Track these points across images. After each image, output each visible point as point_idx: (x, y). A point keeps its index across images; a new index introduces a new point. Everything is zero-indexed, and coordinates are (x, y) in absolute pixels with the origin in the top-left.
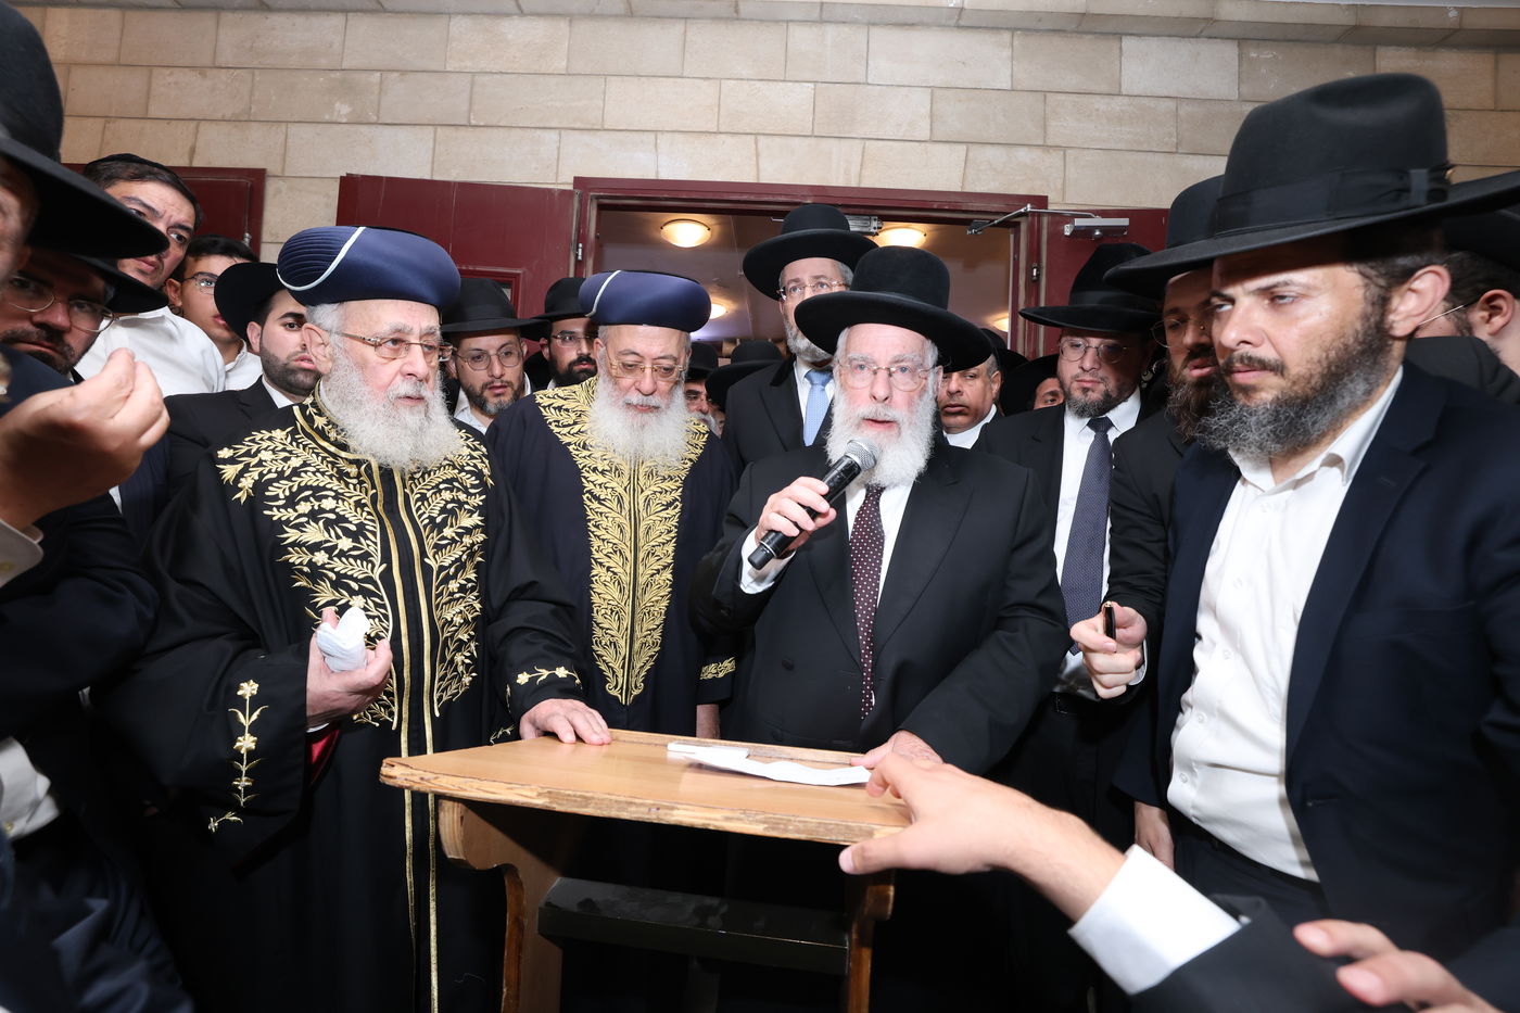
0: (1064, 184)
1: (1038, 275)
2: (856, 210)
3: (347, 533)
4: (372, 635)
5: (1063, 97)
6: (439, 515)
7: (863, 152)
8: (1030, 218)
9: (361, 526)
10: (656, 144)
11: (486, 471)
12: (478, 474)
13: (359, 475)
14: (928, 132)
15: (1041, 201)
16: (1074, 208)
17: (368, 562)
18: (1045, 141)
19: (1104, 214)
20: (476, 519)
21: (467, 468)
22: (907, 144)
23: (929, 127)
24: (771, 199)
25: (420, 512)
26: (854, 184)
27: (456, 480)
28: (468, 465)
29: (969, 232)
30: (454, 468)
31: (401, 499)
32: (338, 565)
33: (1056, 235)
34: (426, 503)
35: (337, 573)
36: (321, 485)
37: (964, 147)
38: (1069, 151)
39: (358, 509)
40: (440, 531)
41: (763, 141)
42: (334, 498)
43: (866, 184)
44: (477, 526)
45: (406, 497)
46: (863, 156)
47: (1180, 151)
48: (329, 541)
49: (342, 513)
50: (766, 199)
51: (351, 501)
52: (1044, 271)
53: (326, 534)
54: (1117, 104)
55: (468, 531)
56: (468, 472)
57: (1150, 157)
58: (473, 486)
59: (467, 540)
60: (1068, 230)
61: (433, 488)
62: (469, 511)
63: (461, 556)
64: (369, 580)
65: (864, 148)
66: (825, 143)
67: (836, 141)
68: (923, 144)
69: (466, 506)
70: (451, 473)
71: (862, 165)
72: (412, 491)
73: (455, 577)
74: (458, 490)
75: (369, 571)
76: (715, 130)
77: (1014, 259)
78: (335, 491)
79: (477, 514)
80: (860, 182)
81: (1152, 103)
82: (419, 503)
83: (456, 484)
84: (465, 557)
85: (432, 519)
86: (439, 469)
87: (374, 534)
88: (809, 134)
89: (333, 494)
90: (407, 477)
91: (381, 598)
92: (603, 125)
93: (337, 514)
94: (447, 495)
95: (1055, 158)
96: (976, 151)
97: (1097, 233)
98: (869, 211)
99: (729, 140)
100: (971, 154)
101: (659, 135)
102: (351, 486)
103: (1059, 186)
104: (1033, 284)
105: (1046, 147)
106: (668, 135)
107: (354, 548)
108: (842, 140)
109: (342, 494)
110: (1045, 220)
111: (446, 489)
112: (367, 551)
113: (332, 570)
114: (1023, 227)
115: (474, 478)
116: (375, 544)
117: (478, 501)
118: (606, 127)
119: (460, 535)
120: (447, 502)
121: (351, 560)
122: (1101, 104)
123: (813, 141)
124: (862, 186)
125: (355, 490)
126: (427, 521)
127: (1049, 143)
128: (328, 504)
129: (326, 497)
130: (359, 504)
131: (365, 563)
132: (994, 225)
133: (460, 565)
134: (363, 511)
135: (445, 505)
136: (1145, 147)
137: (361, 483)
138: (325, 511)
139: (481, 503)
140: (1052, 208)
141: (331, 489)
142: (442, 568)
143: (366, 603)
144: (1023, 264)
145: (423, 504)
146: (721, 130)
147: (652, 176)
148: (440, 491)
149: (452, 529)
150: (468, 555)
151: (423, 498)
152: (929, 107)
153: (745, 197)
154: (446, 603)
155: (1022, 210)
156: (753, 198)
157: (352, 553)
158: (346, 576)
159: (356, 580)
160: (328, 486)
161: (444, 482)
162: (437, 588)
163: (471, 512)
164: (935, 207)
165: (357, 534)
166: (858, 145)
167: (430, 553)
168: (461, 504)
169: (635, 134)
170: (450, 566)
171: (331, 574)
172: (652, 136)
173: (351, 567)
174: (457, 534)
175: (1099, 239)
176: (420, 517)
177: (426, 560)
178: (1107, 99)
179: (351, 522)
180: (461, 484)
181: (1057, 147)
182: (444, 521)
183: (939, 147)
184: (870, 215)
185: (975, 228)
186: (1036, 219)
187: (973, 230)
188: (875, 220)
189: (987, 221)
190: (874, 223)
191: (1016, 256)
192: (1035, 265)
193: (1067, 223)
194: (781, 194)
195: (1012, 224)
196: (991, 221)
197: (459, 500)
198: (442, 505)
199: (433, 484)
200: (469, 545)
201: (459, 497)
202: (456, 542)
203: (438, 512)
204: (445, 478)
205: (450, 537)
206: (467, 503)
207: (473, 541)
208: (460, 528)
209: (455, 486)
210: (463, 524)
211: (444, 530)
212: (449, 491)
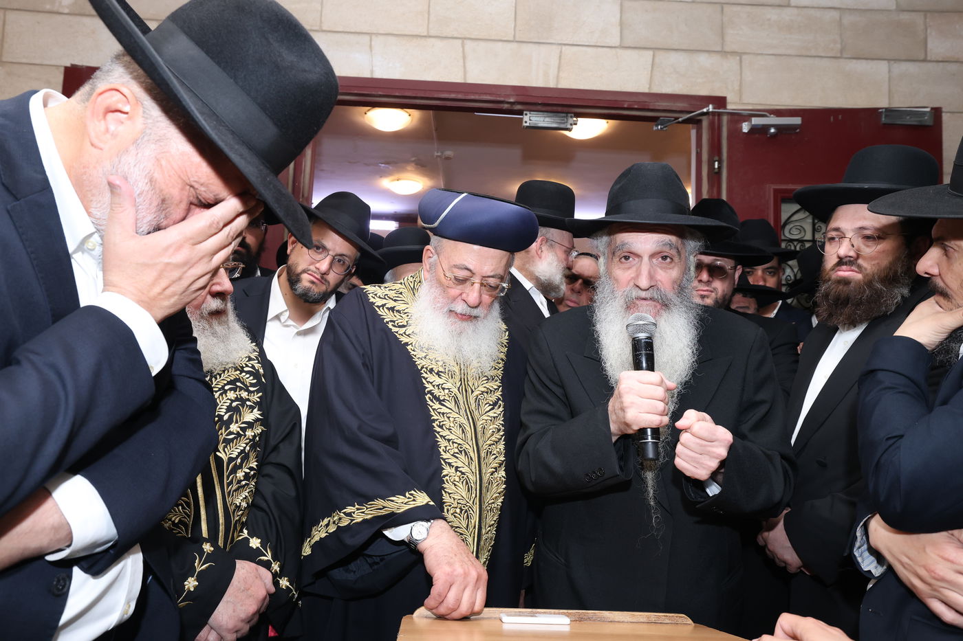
0: (741, 85)
1: (719, 167)
2: (555, 108)
4: (177, 521)
5: (738, 8)
6: (226, 413)
7: (560, 57)
8: (711, 117)
10: (371, 46)
11: (261, 371)
12: (255, 374)
14: (618, 39)
15: (720, 101)
16: (750, 108)
18: (723, 48)
19: (779, 113)
20: (256, 414)
21: (246, 369)
22: (600, 49)
23: (619, 34)
24: (477, 97)
26: (552, 85)
27: (238, 380)
28: (247, 366)
29: (655, 128)
30: (236, 369)
33: (735, 133)
37: (651, 53)
38: (744, 57)
40: (228, 428)
41: (469, 44)
43: (565, 84)
44: (257, 420)
46: (560, 60)
47: (845, 56)
50: (473, 97)
52: (725, 164)
54: (787, 15)
55: (250, 425)
56: (247, 372)
57: (817, 60)
58: (252, 385)
59: (249, 433)
60: (745, 128)
61: (218, 391)
62: (250, 407)
63: (245, 448)
65: (561, 52)
66: (526, 49)
67: (536, 46)
68: (614, 51)
69: (248, 403)
70: (234, 375)
71: (559, 68)
73: (241, 466)
74: (241, 389)
76: (425, 34)
77: (697, 153)
79: (257, 408)
80: (558, 82)
81: (818, 13)
83: (238, 384)
84: (248, 448)
85: (220, 417)
86: (224, 371)
88: (512, 39)
92: (321, 26)
94: (231, 395)
95: (732, 63)
96: (661, 56)
97: (772, 130)
98: (566, 109)
99: (438, 43)
100: (657, 60)
101: (374, 37)
103: (737, 88)
104: (715, 176)
105: (724, 53)
106: (381, 38)
108: (542, 45)
110: (725, 119)
111: (230, 389)
114: (705, 123)
115: (252, 378)
117: (256, 398)
118: (324, 28)
119: (244, 429)
120: (232, 401)
122: (772, 14)
123: (515, 45)
124: (560, 86)
127: (727, 49)
132: (679, 122)
133: (245, 456)
135: (231, 404)
136: (813, 53)
139: (258, 400)
140: (730, 108)
142: (231, 460)
144: (705, 157)
146: (430, 34)
147: (367, 74)
148: (225, 392)
149: (237, 425)
150: (250, 447)
152: (619, 16)
153: (453, 96)
154: (235, 491)
155: (705, 110)
156: (460, 96)
161: (229, 383)
162: (228, 478)
163: (252, 408)
164: (626, 106)
166: (555, 50)
167: (221, 447)
168: (243, 401)
169: (352, 36)
170: (237, 457)
172: (367, 38)
174: (241, 428)
175: (774, 135)
177: (218, 453)
178: (778, 10)
180: (243, 383)
181: (734, 53)
182: (231, 418)
183: (629, 52)
184: (567, 113)
185: (661, 125)
186: (716, 118)
187: (659, 127)
188: (571, 117)
189: (673, 119)
190: (571, 121)
191: (699, 150)
192: (716, 158)
193: (745, 121)
194: (486, 94)
195: (695, 121)
196: (678, 118)
197: (242, 397)
198: (228, 404)
199: (220, 387)
200: (251, 438)
201: (242, 395)
202: (241, 436)
203: (225, 411)
204: (229, 380)
205: (235, 432)
206: (249, 400)
207: (253, 434)
208: (243, 423)
209: (238, 386)
210: (245, 420)
211: (231, 426)
212: (232, 392)
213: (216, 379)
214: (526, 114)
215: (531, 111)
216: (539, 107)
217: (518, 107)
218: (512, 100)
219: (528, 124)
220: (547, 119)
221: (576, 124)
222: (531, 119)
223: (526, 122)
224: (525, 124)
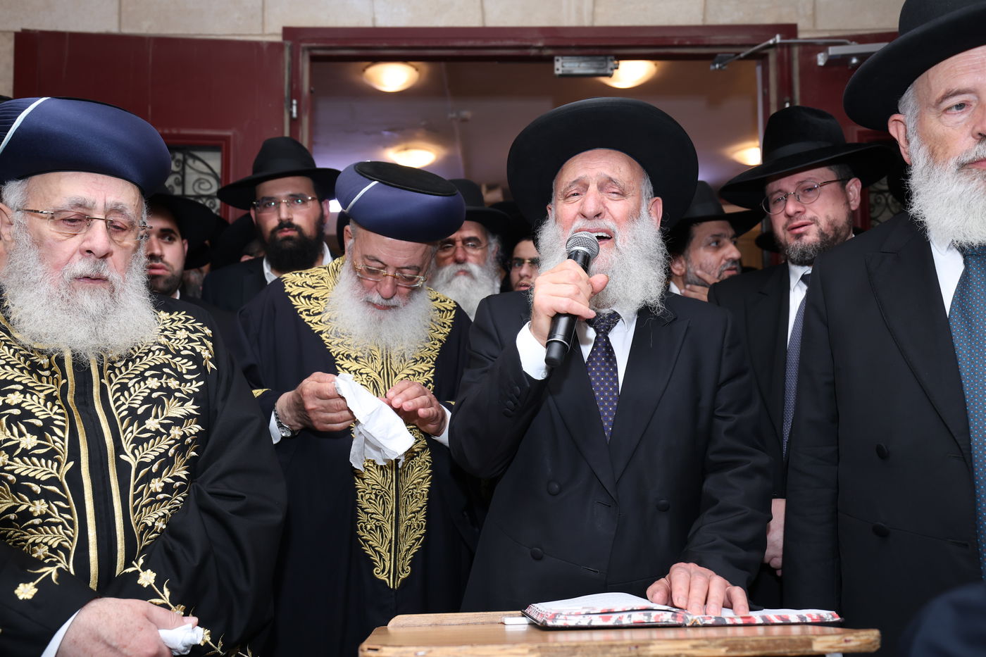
0: (814, 9)
2: (591, 51)
3: (32, 429)
4: (55, 546)
6: (141, 405)
8: (779, 50)
9: (49, 422)
11: (207, 355)
12: (197, 359)
13: (51, 366)
15: (790, 30)
16: (827, 35)
17: (54, 460)
19: (861, 39)
20: (190, 407)
21: (183, 352)
24: (499, 43)
25: (119, 403)
26: (586, 23)
27: (164, 365)
28: (185, 349)
29: (712, 68)
30: (168, 353)
31: (96, 391)
32: (20, 467)
33: (808, 66)
34: (126, 393)
35: (18, 476)
36: (9, 378)
39: (49, 404)
40: (142, 423)
42: (23, 392)
43: (602, 21)
44: (190, 416)
45: (103, 389)
48: (10, 440)
49: (28, 408)
50: (493, 43)
51: (42, 395)
53: (8, 433)
55: (178, 422)
56: (184, 357)
58: (190, 372)
59: (176, 432)
60: (821, 60)
61: (137, 376)
62: (181, 399)
63: (167, 451)
64: (54, 481)
69: (177, 394)
70: (161, 358)
72: (111, 381)
73: (158, 474)
74: (169, 376)
75: (55, 471)
77: (763, 93)
78: (25, 385)
79: (191, 402)
80: (594, 20)
82: (119, 394)
83: (166, 370)
84: (172, 451)
85: (132, 411)
86: (147, 354)
87: (62, 429)
89: (21, 387)
90: (107, 365)
91: (66, 501)
93: (22, 409)
94: (153, 383)
97: (854, 61)
98: (605, 51)
102: (44, 379)
103: (810, 12)
107: (39, 446)
109: (32, 388)
110: (796, 51)
111: (153, 376)
112: (53, 449)
113: (11, 472)
114: (772, 58)
115: (190, 363)
116: (63, 439)
117: (194, 387)
119: (167, 427)
120: (153, 391)
121: (35, 459)
124: (596, 24)
125: (48, 383)
126: (125, 413)
128: (14, 399)
129: (13, 391)
130: (50, 398)
131: (50, 462)
132: (741, 59)
133: (166, 461)
134: (54, 405)
135: (150, 394)
137: (53, 373)
138: (9, 407)
139: (197, 391)
140: (802, 36)
141: (20, 383)
142: (141, 465)
143: (49, 508)
144: (773, 98)
145: (123, 395)
147: (368, 24)
148: (145, 379)
149: (157, 421)
150: (176, 450)
151: (124, 388)
153: (470, 43)
154: (145, 506)
155: (771, 42)
156: (479, 43)
157: (36, 451)
158: (27, 478)
159: (38, 482)
160: (16, 380)
161: (151, 368)
162: (136, 488)
163: (183, 401)
164: (676, 43)
165: (42, 431)
167: (128, 448)
168: (169, 392)
170: (153, 462)
171: (11, 477)
173: (33, 468)
174: (162, 425)
176: (117, 408)
177: (123, 456)
179: (37, 418)
184: (606, 55)
185: (719, 63)
186: (785, 50)
187: (717, 66)
188: (612, 60)
189: (733, 55)
190: (611, 65)
191: (766, 91)
192: (787, 99)
193: (820, 52)
194: (509, 39)
195: (760, 57)
196: (738, 54)
197: (168, 387)
198: (146, 394)
199: (138, 372)
200: (178, 438)
201: (169, 384)
202: (161, 434)
203: (140, 402)
204: (153, 364)
205: (153, 430)
206: (179, 391)
207: (182, 433)
208: (166, 418)
209: (165, 373)
210: (170, 415)
211: (147, 422)
212: (156, 379)
213: (134, 362)
214: (558, 60)
215: (563, 55)
216: (573, 51)
217: (548, 52)
218: (540, 44)
219: (560, 72)
220: (583, 65)
221: (617, 68)
222: (563, 66)
223: (558, 70)
224: (557, 73)
